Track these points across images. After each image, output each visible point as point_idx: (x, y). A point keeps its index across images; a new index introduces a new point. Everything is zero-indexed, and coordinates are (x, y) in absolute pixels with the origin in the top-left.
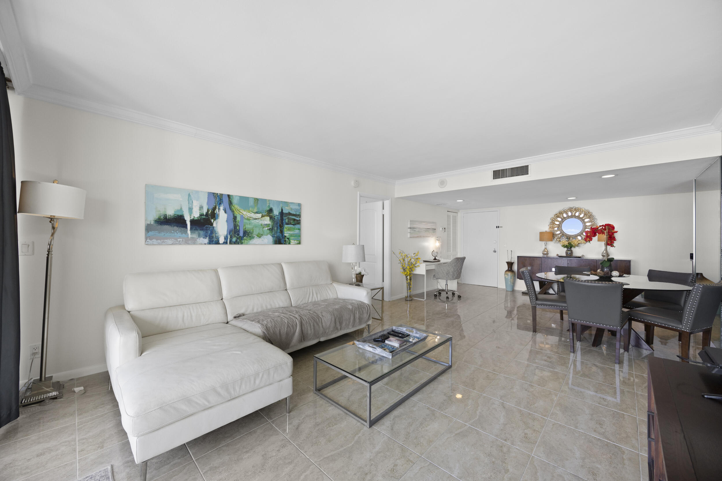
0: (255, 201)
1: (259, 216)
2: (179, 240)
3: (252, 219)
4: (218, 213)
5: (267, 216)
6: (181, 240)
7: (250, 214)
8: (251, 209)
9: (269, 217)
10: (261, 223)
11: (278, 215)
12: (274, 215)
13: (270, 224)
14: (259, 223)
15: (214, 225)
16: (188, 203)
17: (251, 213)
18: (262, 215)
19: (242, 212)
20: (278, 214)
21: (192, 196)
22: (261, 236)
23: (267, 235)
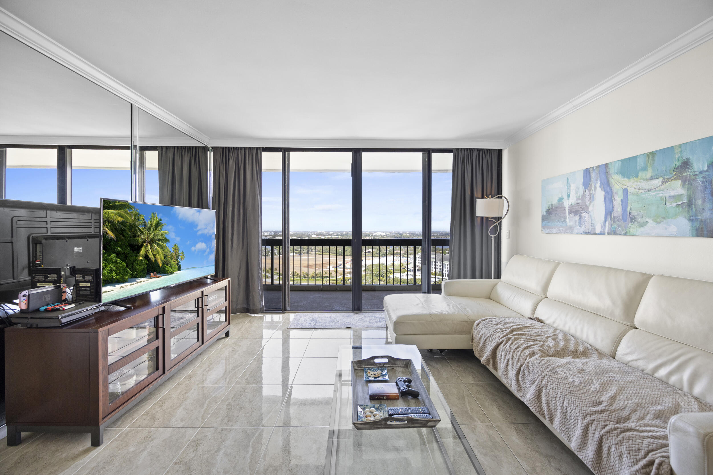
0: (648, 158)
1: (658, 182)
2: (560, 229)
3: (643, 191)
4: (594, 193)
5: (676, 179)
6: (562, 228)
7: (639, 183)
8: (640, 174)
9: (680, 181)
10: (661, 195)
11: (707, 171)
12: (695, 172)
13: (682, 195)
14: (657, 196)
15: (590, 209)
16: (567, 189)
17: (641, 182)
18: (664, 179)
19: (625, 184)
20: (706, 168)
21: (570, 180)
22: (662, 220)
23: (675, 216)
